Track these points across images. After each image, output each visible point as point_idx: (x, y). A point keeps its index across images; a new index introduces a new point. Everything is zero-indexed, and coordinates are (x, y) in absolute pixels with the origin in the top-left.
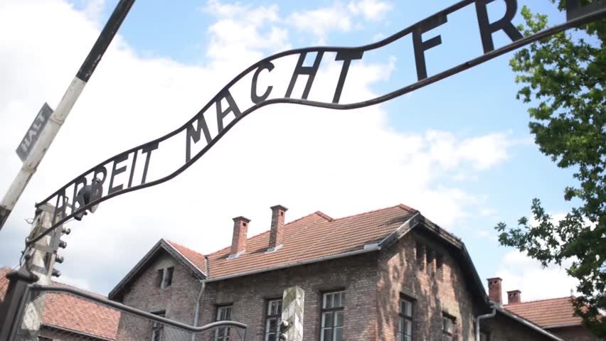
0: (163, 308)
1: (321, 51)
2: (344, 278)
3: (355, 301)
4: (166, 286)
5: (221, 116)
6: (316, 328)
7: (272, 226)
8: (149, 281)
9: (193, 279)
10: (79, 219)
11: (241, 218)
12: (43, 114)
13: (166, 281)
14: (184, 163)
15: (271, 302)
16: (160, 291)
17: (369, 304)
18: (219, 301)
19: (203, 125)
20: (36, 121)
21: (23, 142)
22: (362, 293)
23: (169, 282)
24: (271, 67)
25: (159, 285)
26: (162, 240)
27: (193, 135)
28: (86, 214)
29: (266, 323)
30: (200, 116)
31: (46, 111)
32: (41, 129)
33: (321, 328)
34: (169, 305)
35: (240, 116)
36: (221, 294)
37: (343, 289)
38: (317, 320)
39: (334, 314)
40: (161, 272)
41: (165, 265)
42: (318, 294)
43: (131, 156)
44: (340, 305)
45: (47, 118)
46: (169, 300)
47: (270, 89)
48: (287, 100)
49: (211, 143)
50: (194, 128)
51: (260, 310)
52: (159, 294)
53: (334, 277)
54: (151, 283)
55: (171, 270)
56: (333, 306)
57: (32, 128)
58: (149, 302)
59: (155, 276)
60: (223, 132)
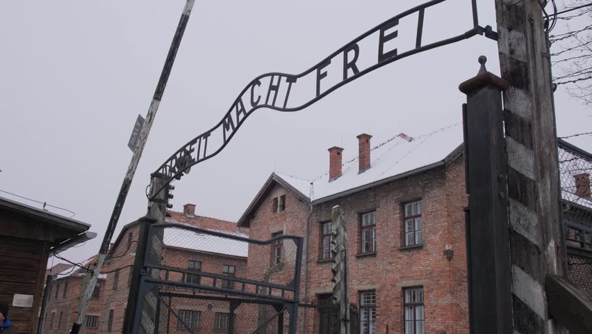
0: (281, 229)
1: (281, 75)
2: (419, 190)
3: (429, 209)
4: (280, 211)
5: (238, 114)
6: (401, 233)
7: (360, 152)
8: (267, 208)
9: (301, 203)
10: (179, 179)
11: (336, 148)
12: (139, 122)
13: (280, 206)
14: (222, 143)
15: (364, 216)
16: (276, 215)
17: (441, 210)
18: (322, 220)
19: (230, 120)
20: (136, 126)
21: (131, 139)
22: (436, 201)
23: (283, 207)
24: (259, 84)
25: (275, 211)
26: (273, 173)
27: (226, 127)
28: (183, 175)
29: (361, 232)
30: (228, 115)
31: (140, 119)
32: (140, 131)
33: (405, 233)
34: (285, 226)
35: (247, 115)
36: (325, 212)
37: (420, 199)
38: (401, 227)
39: (414, 221)
40: (276, 199)
41: (278, 194)
42: (400, 205)
43: (198, 140)
44: (419, 213)
45: (142, 124)
46: (285, 222)
47: (260, 97)
48: (266, 106)
49: (235, 130)
50: (226, 122)
51: (356, 223)
52: (276, 218)
53: (411, 190)
54: (269, 210)
55: (283, 198)
56: (413, 214)
57: (134, 131)
58: (269, 225)
59: (271, 204)
60: (240, 124)
